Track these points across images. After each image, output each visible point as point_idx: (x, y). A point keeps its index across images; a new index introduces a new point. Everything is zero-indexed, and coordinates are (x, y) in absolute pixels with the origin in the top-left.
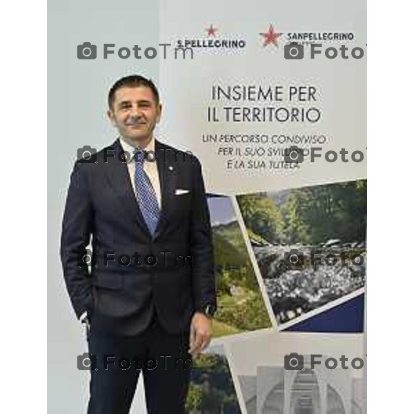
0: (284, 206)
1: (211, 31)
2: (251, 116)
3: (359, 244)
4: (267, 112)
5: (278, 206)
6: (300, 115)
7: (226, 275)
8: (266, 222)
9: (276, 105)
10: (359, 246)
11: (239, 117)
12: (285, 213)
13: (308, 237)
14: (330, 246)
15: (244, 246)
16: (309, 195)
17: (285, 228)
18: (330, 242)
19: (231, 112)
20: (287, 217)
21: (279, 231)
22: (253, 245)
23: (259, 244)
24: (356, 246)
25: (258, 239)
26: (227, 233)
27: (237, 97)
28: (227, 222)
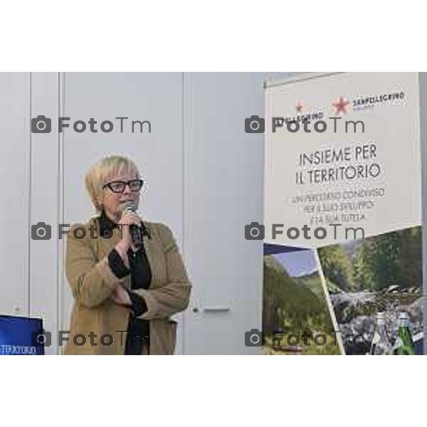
0: (354, 256)
1: (299, 109)
2: (327, 177)
3: (416, 289)
4: (339, 171)
5: (349, 255)
6: (364, 171)
7: (310, 321)
8: (340, 271)
9: (345, 164)
10: (416, 291)
11: (319, 178)
12: (354, 261)
13: (373, 284)
14: (391, 291)
15: (323, 293)
16: (373, 245)
17: (354, 275)
18: (392, 287)
19: (313, 174)
20: (356, 265)
21: (350, 280)
22: (330, 293)
23: (334, 291)
24: (413, 291)
25: (334, 287)
26: (310, 282)
27: (317, 160)
28: (311, 272)
